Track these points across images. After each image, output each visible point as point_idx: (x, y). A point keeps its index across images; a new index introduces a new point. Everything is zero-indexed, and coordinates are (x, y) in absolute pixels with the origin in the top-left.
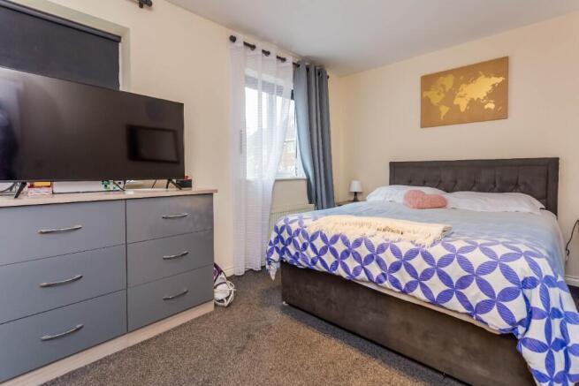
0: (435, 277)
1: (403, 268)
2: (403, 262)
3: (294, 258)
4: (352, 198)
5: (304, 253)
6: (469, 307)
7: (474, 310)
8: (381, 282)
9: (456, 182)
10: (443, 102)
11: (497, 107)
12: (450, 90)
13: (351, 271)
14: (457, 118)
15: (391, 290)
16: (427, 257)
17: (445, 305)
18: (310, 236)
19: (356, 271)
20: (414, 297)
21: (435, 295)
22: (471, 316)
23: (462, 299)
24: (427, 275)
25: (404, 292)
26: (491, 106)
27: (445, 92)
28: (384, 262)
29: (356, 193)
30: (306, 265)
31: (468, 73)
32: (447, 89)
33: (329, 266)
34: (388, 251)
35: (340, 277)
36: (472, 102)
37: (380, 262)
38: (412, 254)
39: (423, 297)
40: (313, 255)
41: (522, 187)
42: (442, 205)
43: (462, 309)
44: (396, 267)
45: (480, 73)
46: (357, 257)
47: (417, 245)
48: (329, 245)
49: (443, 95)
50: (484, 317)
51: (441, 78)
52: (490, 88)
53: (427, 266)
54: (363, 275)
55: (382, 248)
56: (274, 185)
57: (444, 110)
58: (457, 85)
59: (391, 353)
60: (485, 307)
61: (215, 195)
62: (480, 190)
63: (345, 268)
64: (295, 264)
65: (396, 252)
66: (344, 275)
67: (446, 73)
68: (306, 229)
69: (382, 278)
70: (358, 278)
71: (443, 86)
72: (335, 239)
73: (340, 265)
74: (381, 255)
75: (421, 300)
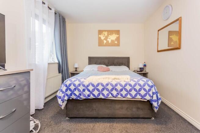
0: (133, 90)
1: (124, 90)
2: (124, 88)
3: (78, 96)
4: (75, 70)
5: (84, 93)
6: (142, 96)
7: (143, 97)
8: (117, 96)
9: (109, 63)
10: (105, 39)
11: (118, 43)
12: (107, 36)
13: (106, 95)
14: (108, 45)
15: (121, 98)
16: (130, 85)
17: (136, 98)
18: (86, 86)
19: (108, 95)
20: (127, 98)
21: (134, 95)
22: (142, 98)
23: (140, 94)
24: (131, 90)
25: (124, 97)
26: (116, 42)
27: (105, 36)
28: (117, 89)
29: (76, 68)
30: (85, 98)
31: (111, 32)
32: (106, 36)
33: (96, 96)
34: (119, 86)
35: (101, 99)
36: (112, 41)
37: (116, 90)
38: (126, 85)
39: (130, 97)
40: (88, 93)
41: (123, 64)
42: (108, 70)
43: (140, 97)
44: (121, 90)
45: (114, 33)
46: (108, 90)
47: (126, 82)
48: (96, 87)
49: (104, 37)
50: (146, 98)
51: (104, 32)
52: (116, 37)
53: (130, 88)
54: (110, 95)
55: (116, 85)
56: (48, 66)
57: (105, 42)
58: (108, 35)
59: (117, 119)
60: (145, 95)
61: (31, 72)
62: (115, 65)
63: (103, 95)
64: (78, 99)
65: (121, 85)
66: (103, 97)
67: (105, 31)
68: (84, 83)
69: (117, 95)
70: (109, 97)
71: (105, 34)
72: (98, 85)
73: (101, 94)
74: (116, 87)
75: (129, 98)
